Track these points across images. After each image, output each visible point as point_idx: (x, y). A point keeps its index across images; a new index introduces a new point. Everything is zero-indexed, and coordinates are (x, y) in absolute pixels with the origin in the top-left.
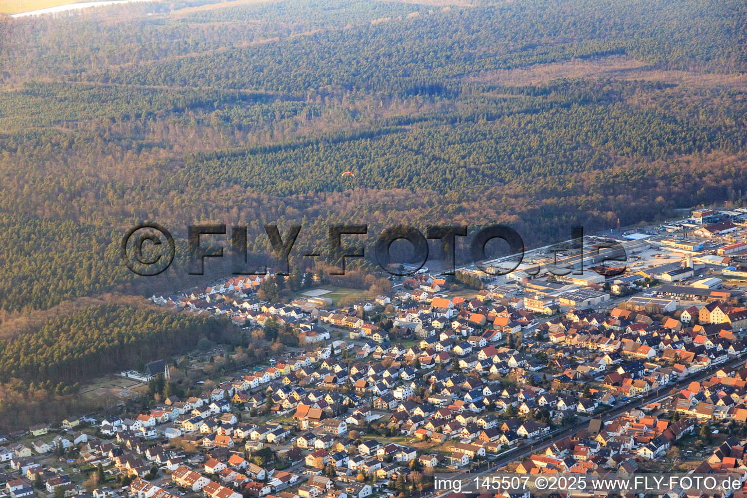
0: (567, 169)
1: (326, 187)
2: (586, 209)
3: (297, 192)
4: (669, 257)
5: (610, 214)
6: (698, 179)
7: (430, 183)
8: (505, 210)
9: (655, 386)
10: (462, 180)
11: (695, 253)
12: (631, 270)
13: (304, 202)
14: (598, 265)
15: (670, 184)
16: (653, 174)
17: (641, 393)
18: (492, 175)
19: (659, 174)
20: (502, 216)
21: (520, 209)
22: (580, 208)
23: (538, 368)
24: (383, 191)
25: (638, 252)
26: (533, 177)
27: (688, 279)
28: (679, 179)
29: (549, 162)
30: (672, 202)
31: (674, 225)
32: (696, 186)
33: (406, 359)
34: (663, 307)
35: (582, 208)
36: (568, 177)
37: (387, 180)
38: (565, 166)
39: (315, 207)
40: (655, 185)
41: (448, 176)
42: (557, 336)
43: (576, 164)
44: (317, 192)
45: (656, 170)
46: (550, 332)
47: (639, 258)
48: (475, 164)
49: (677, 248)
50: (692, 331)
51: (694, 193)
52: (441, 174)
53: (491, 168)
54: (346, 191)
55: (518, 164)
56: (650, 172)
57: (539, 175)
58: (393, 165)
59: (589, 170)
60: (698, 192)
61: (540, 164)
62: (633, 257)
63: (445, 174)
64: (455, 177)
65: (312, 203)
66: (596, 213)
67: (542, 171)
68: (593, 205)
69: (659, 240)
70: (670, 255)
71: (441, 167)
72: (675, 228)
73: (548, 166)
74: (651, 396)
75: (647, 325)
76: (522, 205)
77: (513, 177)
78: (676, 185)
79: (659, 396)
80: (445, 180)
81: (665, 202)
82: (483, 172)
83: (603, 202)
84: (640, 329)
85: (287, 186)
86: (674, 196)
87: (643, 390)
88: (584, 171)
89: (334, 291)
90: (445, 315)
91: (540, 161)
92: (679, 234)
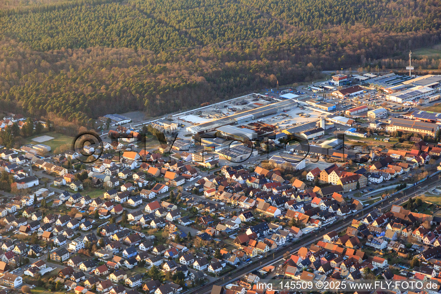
0: (250, 35)
1: (75, 44)
2: (255, 71)
3: (54, 48)
4: (309, 116)
5: (272, 76)
6: (340, 48)
7: (150, 44)
8: (196, 71)
9: (274, 247)
10: (173, 41)
11: (329, 113)
12: (279, 128)
13: (56, 56)
14: (256, 121)
15: (319, 52)
16: (309, 43)
17: (262, 254)
18: (196, 37)
19: (314, 43)
20: (192, 77)
21: (207, 70)
22: (251, 71)
23: (188, 223)
24: (114, 49)
25: (288, 110)
26: (225, 41)
27: (319, 138)
28: (327, 47)
29: (239, 28)
30: (319, 67)
31: (318, 87)
32: (339, 54)
33: (90, 209)
34: (295, 165)
35: (253, 71)
36: (249, 42)
37: (120, 39)
38: (249, 32)
39: (63, 62)
40: (309, 52)
41: (165, 38)
42: (209, 192)
43: (257, 30)
44: (68, 48)
45: (312, 39)
46: (205, 187)
47: (287, 116)
48: (186, 28)
49: (316, 108)
50: (312, 192)
51: (336, 60)
52: (160, 36)
53: (196, 32)
54: (89, 48)
55: (216, 30)
56: (307, 41)
57: (229, 39)
58: (128, 27)
59: (265, 36)
60: (339, 59)
61: (231, 29)
62: (283, 115)
63: (162, 36)
64: (169, 39)
65: (62, 58)
66: (262, 76)
67: (231, 36)
68: (261, 68)
69: (304, 100)
70: (310, 114)
71: (162, 29)
72: (319, 89)
73: (237, 32)
74: (268, 258)
75: (279, 184)
76: (209, 67)
77: (210, 41)
78: (324, 53)
79: (275, 258)
80: (161, 42)
81: (313, 67)
82: (190, 35)
83: (268, 67)
84: (273, 187)
85: (48, 42)
86: (321, 61)
87: (263, 251)
88: (262, 37)
89: (56, 138)
90: (131, 166)
91: (233, 27)
92: (320, 95)
